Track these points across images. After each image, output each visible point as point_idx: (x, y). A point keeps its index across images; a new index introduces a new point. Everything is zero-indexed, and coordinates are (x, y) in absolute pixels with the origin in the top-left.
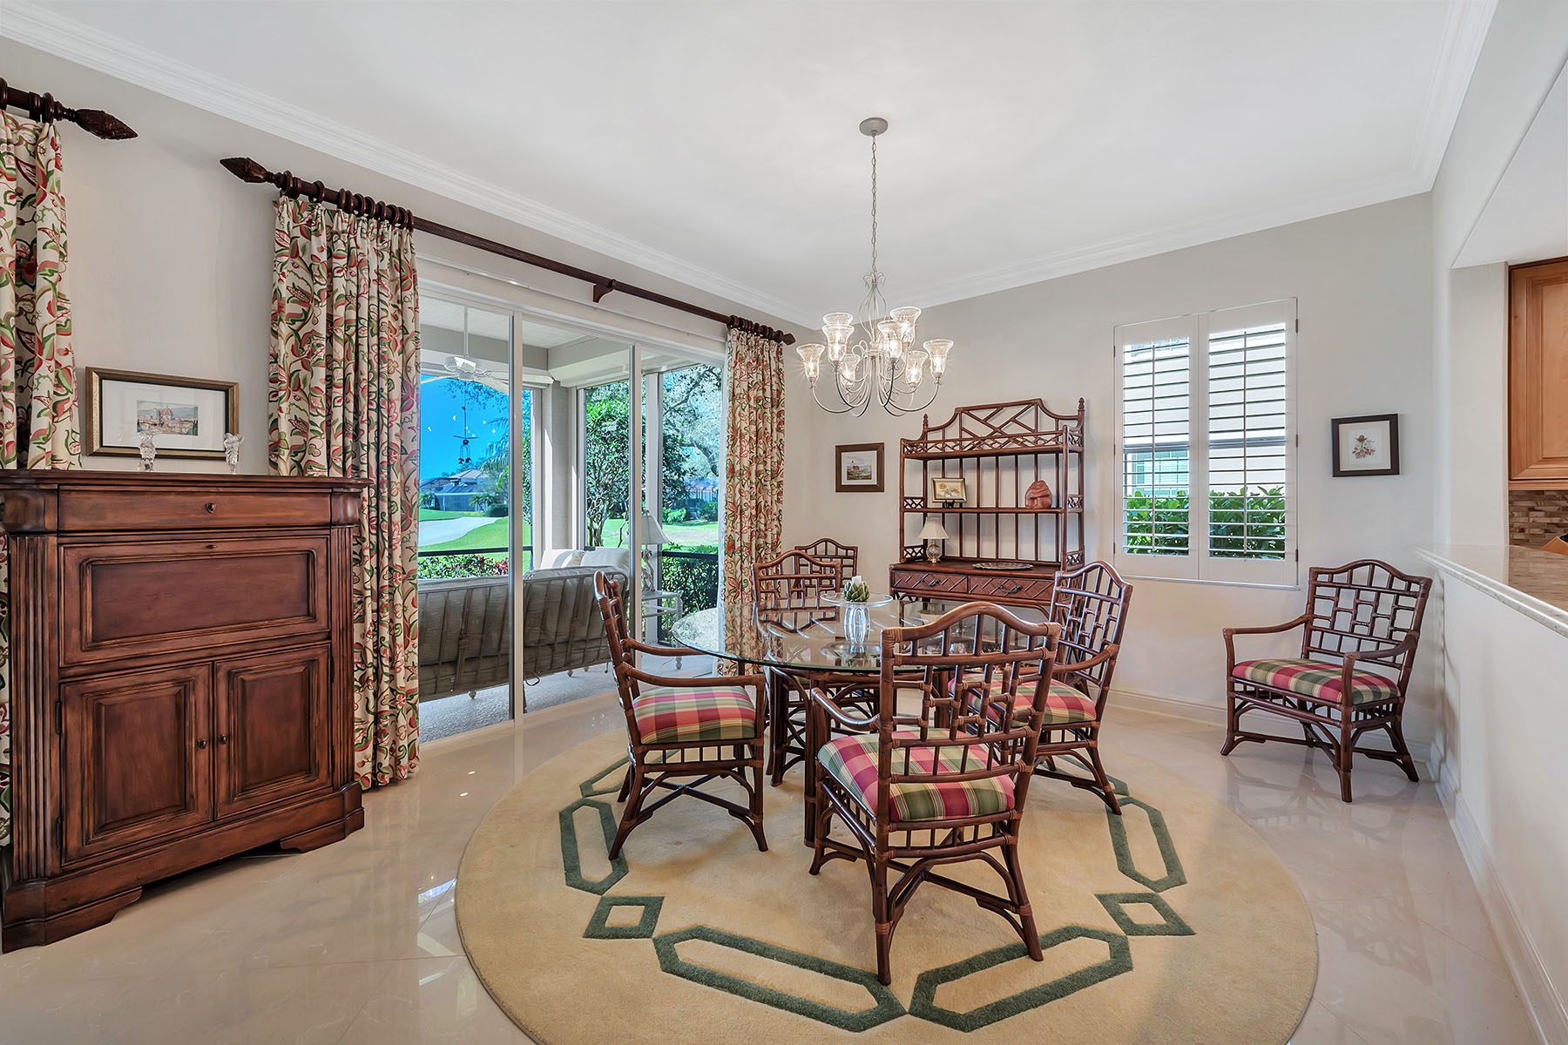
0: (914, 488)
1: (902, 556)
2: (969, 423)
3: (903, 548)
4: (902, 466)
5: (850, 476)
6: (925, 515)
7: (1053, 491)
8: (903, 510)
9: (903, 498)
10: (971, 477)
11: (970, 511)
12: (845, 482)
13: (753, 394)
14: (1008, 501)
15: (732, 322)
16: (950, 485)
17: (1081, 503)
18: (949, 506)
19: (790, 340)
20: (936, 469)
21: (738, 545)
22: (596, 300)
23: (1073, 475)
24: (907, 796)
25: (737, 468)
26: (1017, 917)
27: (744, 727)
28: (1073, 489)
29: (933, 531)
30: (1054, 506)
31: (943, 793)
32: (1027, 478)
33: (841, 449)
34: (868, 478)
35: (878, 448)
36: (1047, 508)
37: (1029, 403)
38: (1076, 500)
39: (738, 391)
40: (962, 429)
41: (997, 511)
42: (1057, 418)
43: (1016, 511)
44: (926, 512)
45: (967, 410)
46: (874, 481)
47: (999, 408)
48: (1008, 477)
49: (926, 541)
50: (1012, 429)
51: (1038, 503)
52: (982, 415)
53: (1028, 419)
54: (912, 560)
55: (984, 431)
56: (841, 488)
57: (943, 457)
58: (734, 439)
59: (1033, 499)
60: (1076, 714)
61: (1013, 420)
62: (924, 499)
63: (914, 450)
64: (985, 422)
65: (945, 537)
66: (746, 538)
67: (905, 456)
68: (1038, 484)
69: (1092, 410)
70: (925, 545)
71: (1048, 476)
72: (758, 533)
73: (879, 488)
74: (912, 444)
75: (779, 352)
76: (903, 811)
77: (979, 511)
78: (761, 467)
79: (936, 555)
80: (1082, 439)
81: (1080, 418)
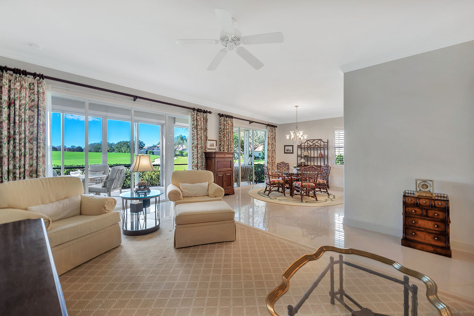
0: (299, 153)
1: (297, 165)
2: (309, 142)
3: (298, 163)
4: (297, 149)
5: (287, 151)
6: (301, 158)
7: (323, 154)
8: (298, 157)
9: (298, 155)
10: (309, 152)
11: (309, 157)
12: (286, 152)
13: (271, 137)
14: (316, 156)
15: (268, 125)
16: (306, 153)
17: (328, 156)
18: (306, 156)
19: (276, 127)
20: (303, 150)
21: (269, 162)
22: (250, 124)
23: (326, 152)
24: (304, 185)
25: (269, 149)
26: (315, 198)
27: (283, 182)
28: (326, 154)
29: (303, 160)
30: (323, 156)
31: (308, 185)
32: (319, 152)
33: (285, 146)
34: (291, 151)
35: (293, 146)
36: (322, 157)
37: (319, 140)
38: (327, 156)
39: (269, 137)
40: (308, 143)
41: (314, 157)
42: (324, 142)
43: (317, 157)
44: (301, 157)
45: (309, 140)
46: (291, 152)
47: (314, 140)
48: (316, 152)
49: (301, 162)
50: (317, 144)
51: (321, 156)
52: (311, 141)
53: (319, 142)
54: (299, 165)
55: (311, 144)
56: (285, 153)
57: (305, 148)
58: (268, 144)
59: (320, 155)
60: (324, 182)
61: (317, 142)
62: (301, 155)
63: (300, 147)
64: (312, 142)
65: (305, 161)
66: (270, 161)
67: (298, 148)
68: (321, 153)
69: (329, 141)
70: (301, 163)
71: (322, 152)
72: (272, 160)
73: (293, 153)
74: (299, 146)
75: (275, 129)
76: (304, 186)
77: (311, 157)
78: (273, 149)
79: (303, 165)
80: (328, 146)
81: (327, 143)
